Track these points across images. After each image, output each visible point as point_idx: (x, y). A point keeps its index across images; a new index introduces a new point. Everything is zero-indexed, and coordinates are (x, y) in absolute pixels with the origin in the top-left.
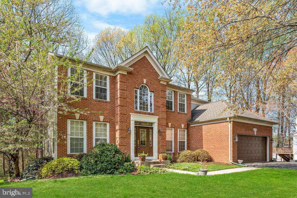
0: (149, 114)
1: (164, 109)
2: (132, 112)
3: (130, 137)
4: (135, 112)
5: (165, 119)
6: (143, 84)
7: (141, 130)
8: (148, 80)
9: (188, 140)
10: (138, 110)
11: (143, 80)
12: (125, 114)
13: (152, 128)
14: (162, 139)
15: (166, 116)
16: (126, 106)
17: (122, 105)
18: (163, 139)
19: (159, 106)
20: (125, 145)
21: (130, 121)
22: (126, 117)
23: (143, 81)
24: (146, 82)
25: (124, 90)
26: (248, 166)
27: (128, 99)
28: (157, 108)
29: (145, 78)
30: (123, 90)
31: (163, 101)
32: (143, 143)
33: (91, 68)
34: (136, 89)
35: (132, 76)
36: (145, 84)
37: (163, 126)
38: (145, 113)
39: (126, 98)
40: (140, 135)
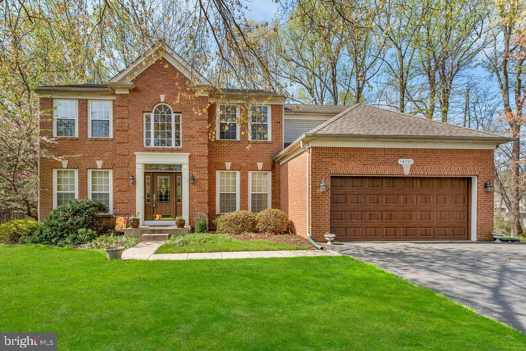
0: (172, 150)
1: (203, 139)
2: (137, 151)
3: (135, 190)
4: (145, 150)
5: (204, 156)
6: (160, 102)
7: (159, 177)
8: (168, 95)
9: (273, 191)
10: (152, 145)
11: (159, 96)
12: (126, 154)
13: (181, 173)
14: (198, 191)
15: (207, 151)
16: (127, 143)
17: (121, 141)
18: (202, 191)
19: (191, 136)
20: (126, 202)
21: (135, 165)
22: (126, 159)
23: (160, 99)
24: (165, 99)
25: (124, 118)
26: (322, 249)
27: (130, 132)
28: (187, 139)
29: (163, 93)
30: (122, 118)
31: (199, 126)
32: (164, 198)
33: (84, 96)
34: (148, 114)
35: (137, 94)
36: (165, 102)
37: (202, 168)
38: (163, 150)
39: (127, 130)
40: (159, 185)
